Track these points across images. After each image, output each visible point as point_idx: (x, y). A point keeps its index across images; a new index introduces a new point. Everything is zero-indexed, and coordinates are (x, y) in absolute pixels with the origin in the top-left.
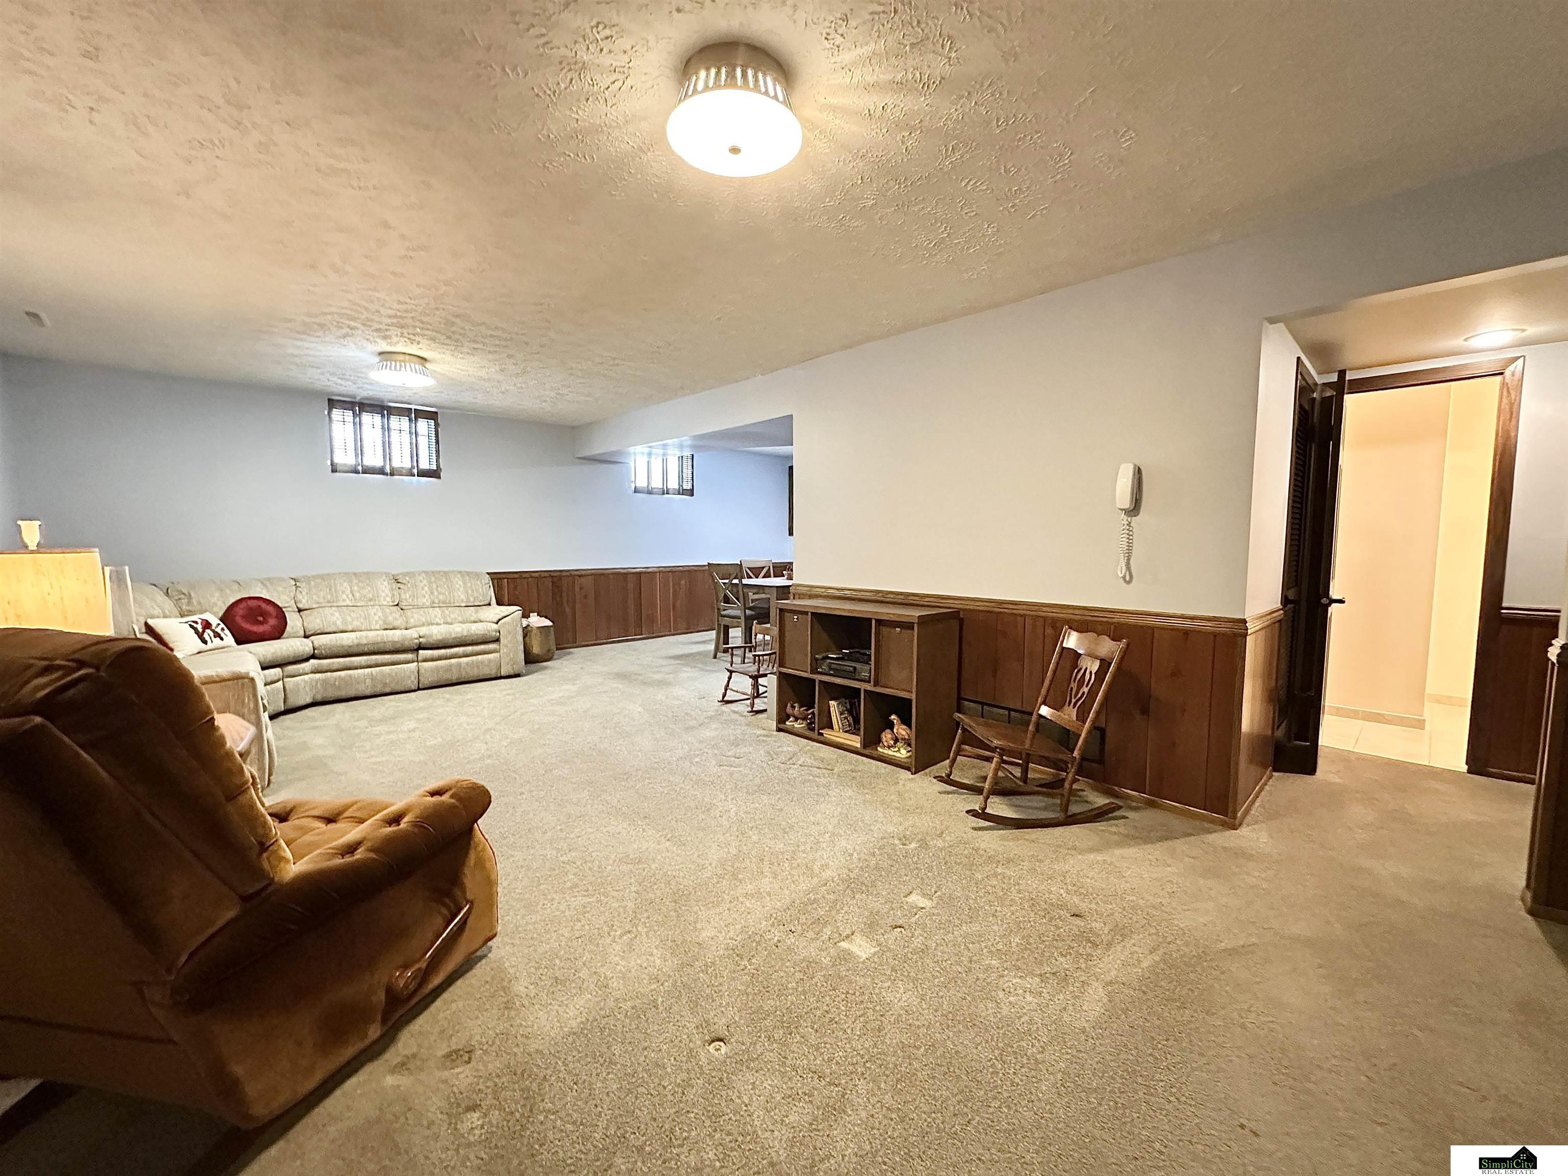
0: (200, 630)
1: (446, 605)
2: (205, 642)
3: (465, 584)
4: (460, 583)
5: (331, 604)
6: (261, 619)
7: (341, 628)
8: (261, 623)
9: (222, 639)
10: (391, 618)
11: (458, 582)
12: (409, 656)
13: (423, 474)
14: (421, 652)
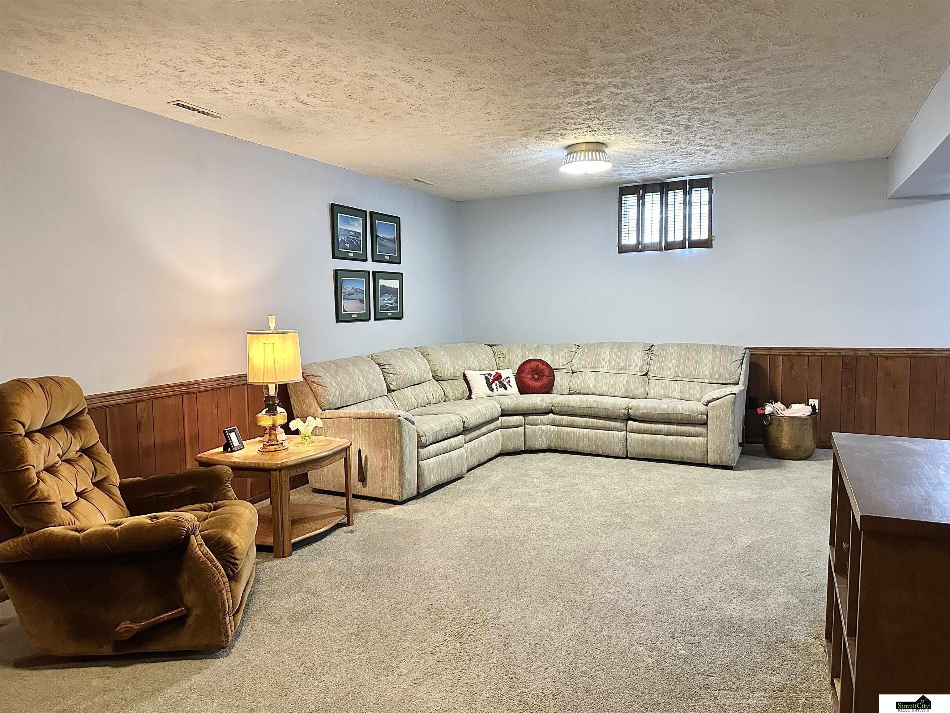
0: (491, 381)
1: (691, 379)
2: (492, 390)
3: (714, 359)
4: (710, 358)
5: (593, 369)
6: (536, 376)
7: (593, 390)
8: (536, 380)
9: (506, 388)
10: (632, 387)
11: (708, 357)
12: (619, 425)
13: (694, 244)
14: (630, 422)
